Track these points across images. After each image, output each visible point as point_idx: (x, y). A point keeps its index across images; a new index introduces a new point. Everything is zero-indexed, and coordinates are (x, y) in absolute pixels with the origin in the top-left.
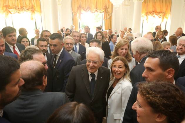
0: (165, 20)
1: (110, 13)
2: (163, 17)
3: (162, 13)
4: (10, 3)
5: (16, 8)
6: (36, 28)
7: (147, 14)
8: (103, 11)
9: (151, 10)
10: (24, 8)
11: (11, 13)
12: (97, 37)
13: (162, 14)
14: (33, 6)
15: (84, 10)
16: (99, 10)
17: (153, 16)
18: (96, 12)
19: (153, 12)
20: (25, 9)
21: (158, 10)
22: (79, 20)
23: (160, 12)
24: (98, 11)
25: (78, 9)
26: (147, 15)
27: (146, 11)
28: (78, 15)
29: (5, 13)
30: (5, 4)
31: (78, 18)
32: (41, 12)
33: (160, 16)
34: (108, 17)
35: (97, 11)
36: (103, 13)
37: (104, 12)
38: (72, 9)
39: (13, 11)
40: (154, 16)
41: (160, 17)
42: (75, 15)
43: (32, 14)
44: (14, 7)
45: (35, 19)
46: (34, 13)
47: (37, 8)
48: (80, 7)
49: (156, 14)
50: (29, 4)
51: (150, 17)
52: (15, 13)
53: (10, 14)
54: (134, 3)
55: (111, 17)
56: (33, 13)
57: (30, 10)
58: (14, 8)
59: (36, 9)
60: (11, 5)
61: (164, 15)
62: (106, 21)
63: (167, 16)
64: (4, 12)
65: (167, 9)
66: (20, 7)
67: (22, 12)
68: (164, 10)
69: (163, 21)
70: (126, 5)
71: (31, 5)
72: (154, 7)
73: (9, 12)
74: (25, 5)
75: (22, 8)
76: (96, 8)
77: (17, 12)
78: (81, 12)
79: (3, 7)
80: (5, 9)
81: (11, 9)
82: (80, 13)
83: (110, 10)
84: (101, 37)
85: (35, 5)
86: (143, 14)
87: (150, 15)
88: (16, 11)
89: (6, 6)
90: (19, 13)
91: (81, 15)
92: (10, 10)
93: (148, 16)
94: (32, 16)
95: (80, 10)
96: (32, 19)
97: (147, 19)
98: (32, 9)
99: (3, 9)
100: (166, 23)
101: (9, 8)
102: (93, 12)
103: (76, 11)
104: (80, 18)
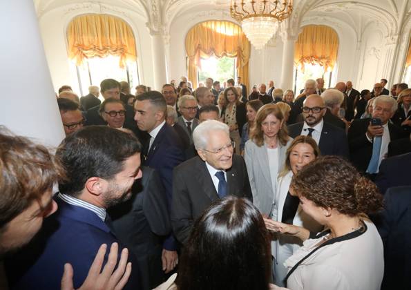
0: (329, 69)
1: (246, 58)
2: (326, 65)
3: (325, 59)
4: (84, 40)
5: (95, 48)
7: (303, 60)
8: (235, 54)
9: (308, 52)
10: (108, 49)
11: (87, 57)
12: (228, 97)
13: (324, 61)
14: (122, 45)
15: (205, 52)
17: (311, 64)
18: (224, 57)
20: (110, 50)
21: (319, 55)
22: (198, 69)
23: (323, 58)
24: (228, 54)
25: (196, 52)
26: (302, 62)
27: (301, 56)
28: (195, 62)
29: (76, 58)
30: (76, 42)
31: (196, 67)
32: (136, 55)
33: (322, 63)
34: (243, 64)
35: (225, 54)
36: (236, 58)
37: (236, 56)
38: (187, 51)
39: (89, 53)
40: (313, 64)
41: (321, 65)
42: (192, 60)
43: (121, 58)
44: (92, 46)
45: (127, 68)
46: (125, 57)
47: (130, 49)
48: (198, 49)
50: (117, 42)
51: (307, 65)
52: (93, 57)
53: (85, 58)
54: (283, 43)
55: (248, 63)
56: (123, 57)
57: (118, 51)
58: (91, 49)
59: (129, 51)
60: (86, 44)
61: (328, 62)
62: (240, 71)
63: (332, 64)
64: (75, 55)
65: (331, 53)
66: (101, 48)
67: (104, 56)
68: (328, 54)
69: (326, 70)
70: (270, 46)
71: (119, 44)
72: (313, 50)
73: (84, 55)
74: (109, 44)
75: (104, 49)
76: (225, 50)
77: (96, 55)
78: (201, 56)
79: (74, 46)
80: (76, 49)
81: (87, 50)
82: (200, 58)
83: (245, 53)
84: (234, 96)
85: (127, 44)
86: (297, 60)
87: (306, 60)
88: (96, 53)
89: (79, 45)
90: (100, 56)
91: (202, 61)
92: (85, 52)
94: (121, 63)
95: (199, 52)
96: (122, 66)
97: (303, 68)
98: (122, 51)
99: (73, 50)
100: (331, 73)
101: (83, 49)
102: (219, 57)
103: (193, 54)
104: (199, 65)
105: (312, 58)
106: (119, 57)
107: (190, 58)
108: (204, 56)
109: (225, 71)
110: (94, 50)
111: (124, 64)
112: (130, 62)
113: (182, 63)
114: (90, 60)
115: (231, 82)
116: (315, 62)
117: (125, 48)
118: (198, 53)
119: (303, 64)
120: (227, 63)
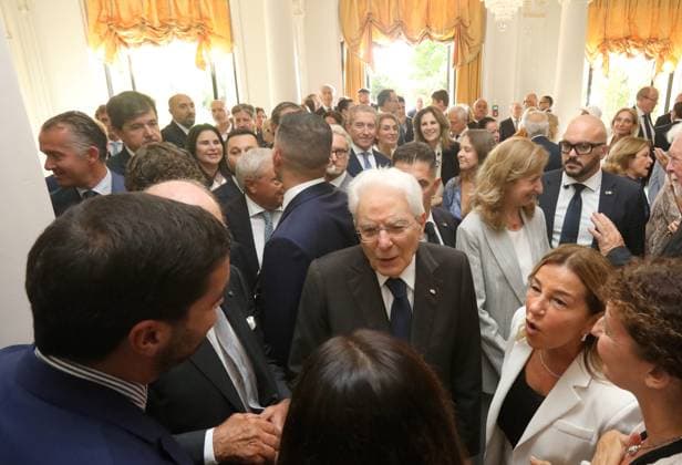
0: (668, 66)
1: (475, 43)
2: (661, 56)
3: (657, 44)
4: (121, 7)
5: (142, 25)
6: (216, 97)
7: (605, 45)
8: (451, 35)
9: (620, 32)
10: (170, 27)
11: (126, 44)
12: (423, 127)
13: (656, 47)
14: (202, 17)
15: (385, 33)
16: (437, 33)
17: (624, 54)
18: (427, 41)
19: (627, 38)
20: (175, 29)
21: (645, 33)
22: (367, 70)
23: (653, 40)
24: (434, 35)
25: (362, 29)
26: (604, 51)
27: (602, 36)
28: (362, 52)
30: (104, 12)
31: (363, 64)
32: (232, 40)
33: (651, 52)
34: (469, 57)
35: (428, 35)
36: (452, 44)
37: (453, 37)
38: (343, 31)
39: (131, 35)
40: (629, 55)
41: (649, 58)
42: (354, 48)
43: (199, 48)
44: (138, 21)
45: (213, 68)
46: (208, 42)
47: (216, 25)
48: (368, 23)
49: (636, 47)
50: (190, 12)
51: (616, 56)
52: (140, 44)
53: (123, 47)
54: (560, 7)
55: (479, 54)
56: (204, 43)
57: (194, 32)
58: (135, 26)
59: (215, 30)
60: (125, 15)
61: (664, 49)
62: (461, 71)
63: (675, 54)
64: (102, 39)
65: (674, 29)
66: (156, 24)
67: (163, 42)
69: (660, 70)
70: (531, 15)
71: (195, 14)
72: (630, 21)
73: (120, 39)
74: (174, 16)
75: (163, 25)
76: (428, 27)
77: (145, 40)
78: (374, 40)
79: (98, 20)
80: (104, 28)
81: (126, 29)
82: (371, 44)
83: (473, 31)
84: (436, 127)
85: (212, 16)
86: (592, 47)
87: (615, 48)
88: (145, 36)
89: (109, 19)
90: (153, 42)
91: (375, 50)
92: (122, 33)
93: (608, 52)
94: (199, 55)
95: (370, 32)
96: (201, 64)
97: (606, 63)
98: (201, 30)
99: (96, 28)
100: (671, 76)
101: (119, 27)
102: (414, 41)
103: (355, 33)
104: (369, 59)
105: (628, 40)
106: (195, 45)
107: (349, 45)
108: (380, 38)
109: (428, 74)
110: (142, 29)
111: (206, 60)
112: (218, 53)
113: (333, 57)
114: (132, 51)
115: (441, 97)
116: (634, 51)
117: (208, 24)
118: (367, 31)
119: (604, 54)
120: (432, 58)
